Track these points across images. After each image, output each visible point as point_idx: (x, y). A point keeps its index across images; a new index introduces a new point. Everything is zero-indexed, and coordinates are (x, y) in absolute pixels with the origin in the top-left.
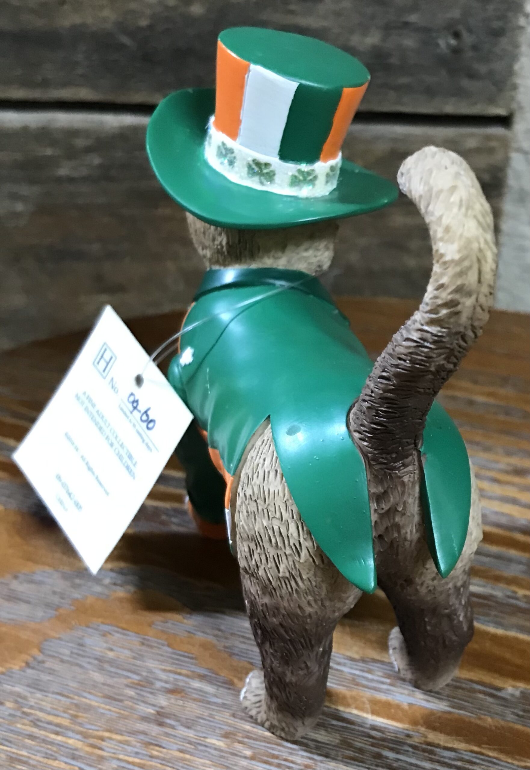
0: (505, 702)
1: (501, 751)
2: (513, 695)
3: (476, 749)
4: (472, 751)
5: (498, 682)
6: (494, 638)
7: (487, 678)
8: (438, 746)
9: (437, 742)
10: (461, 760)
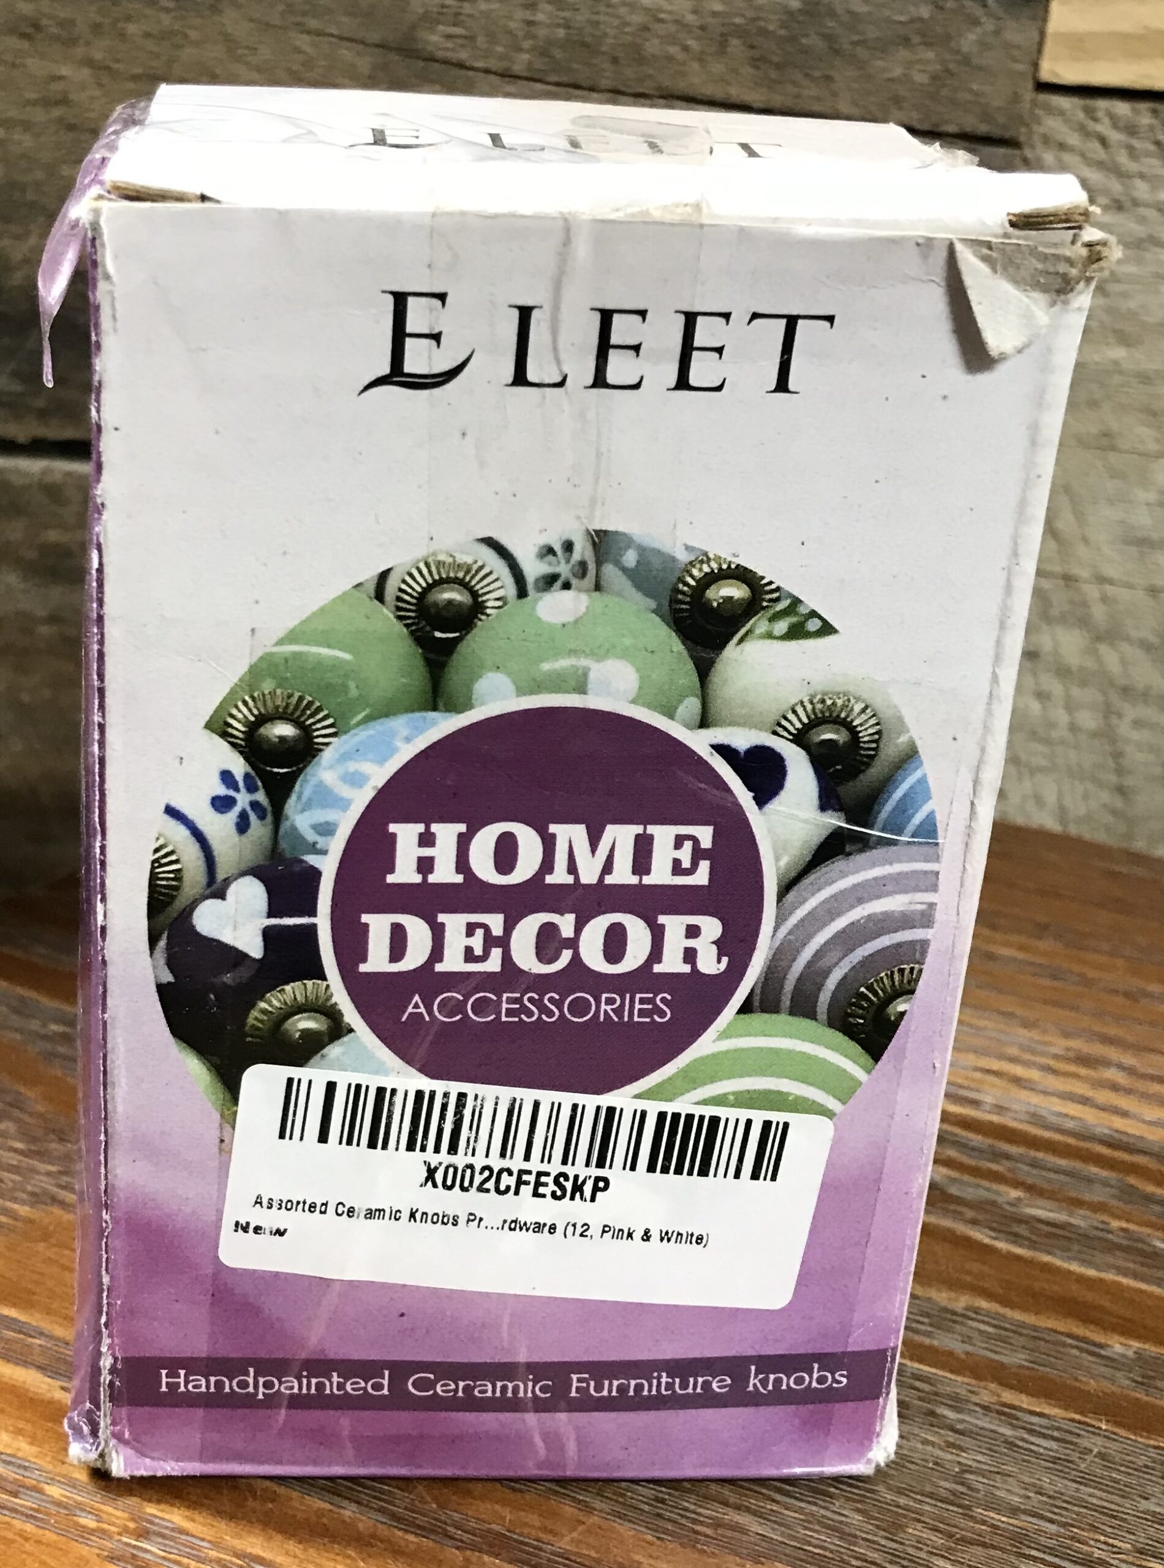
3: (1077, 1417)
4: (1073, 1420)
7: (1080, 1330)
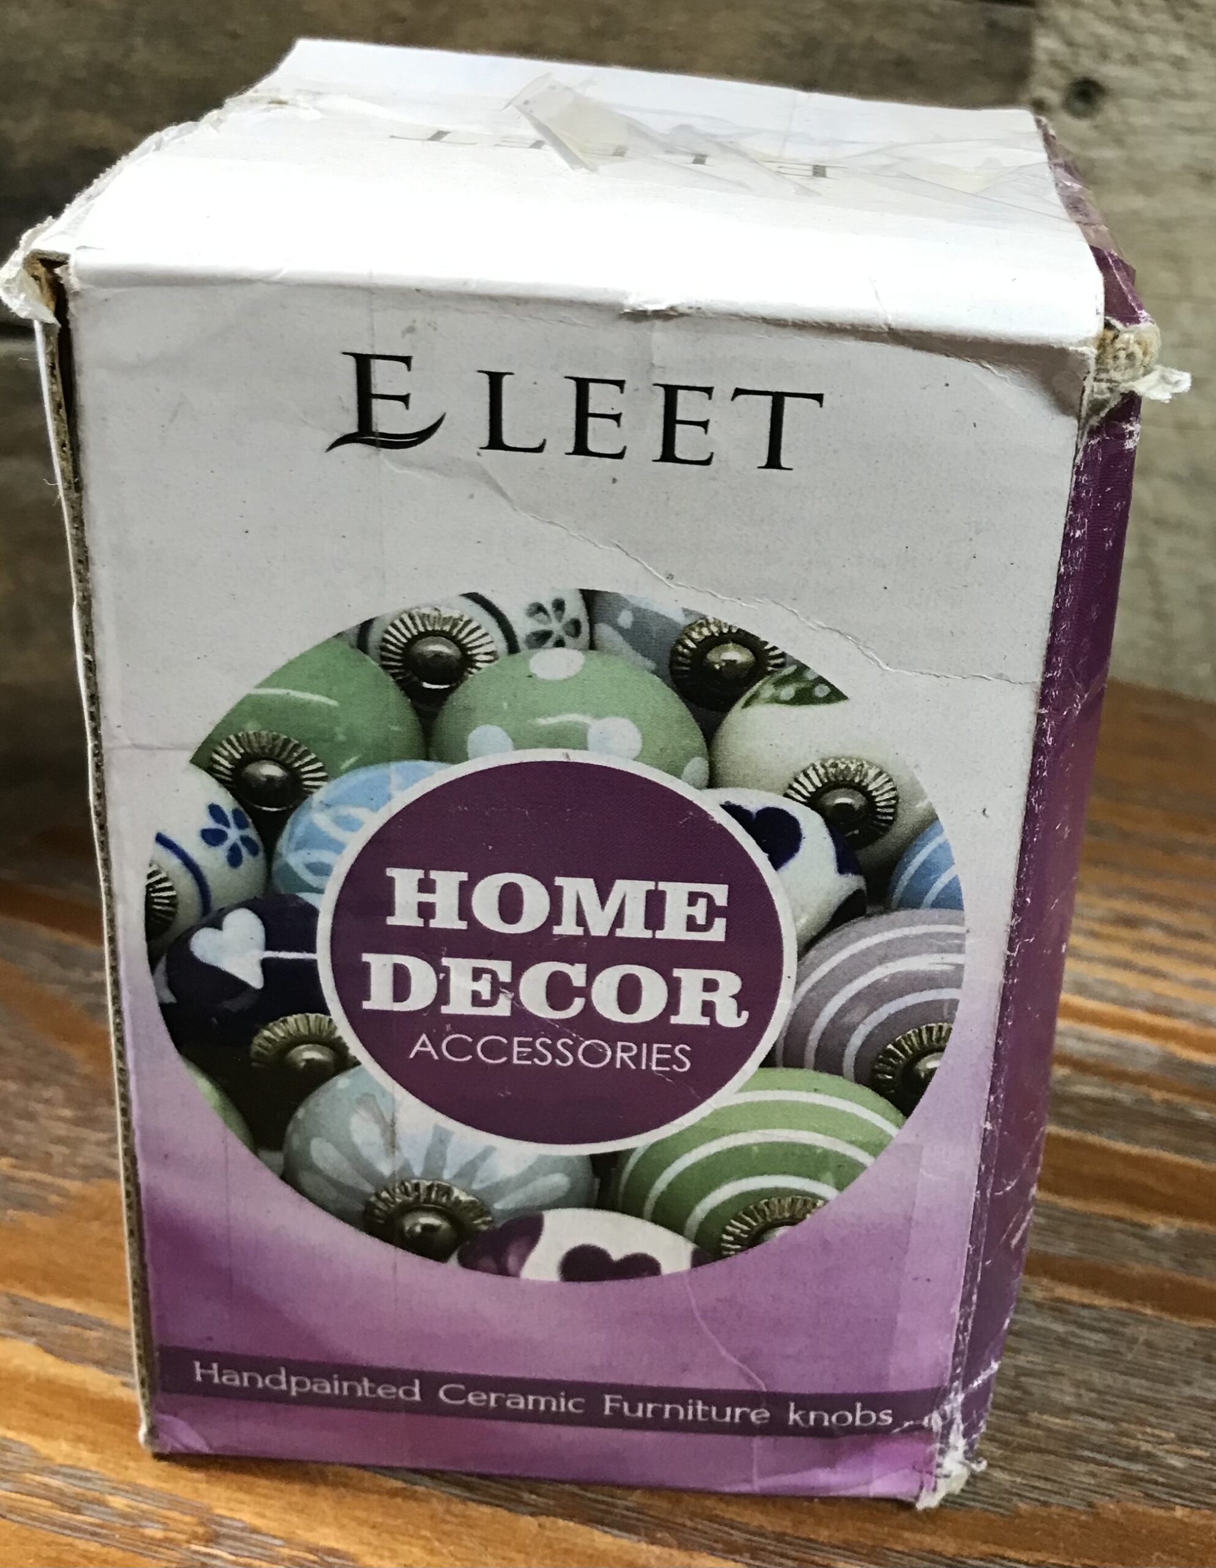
0: (1156, 1244)
1: (1163, 1309)
2: (1167, 1235)
5: (1143, 1218)
6: (1126, 1158)
8: (1070, 1303)
9: (1067, 1296)
10: (1108, 1320)
